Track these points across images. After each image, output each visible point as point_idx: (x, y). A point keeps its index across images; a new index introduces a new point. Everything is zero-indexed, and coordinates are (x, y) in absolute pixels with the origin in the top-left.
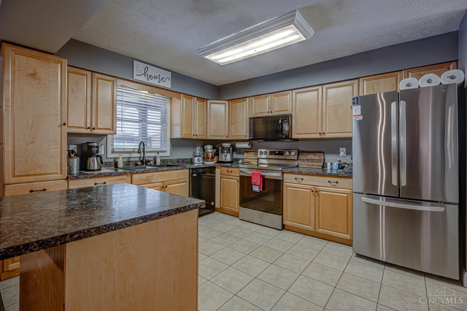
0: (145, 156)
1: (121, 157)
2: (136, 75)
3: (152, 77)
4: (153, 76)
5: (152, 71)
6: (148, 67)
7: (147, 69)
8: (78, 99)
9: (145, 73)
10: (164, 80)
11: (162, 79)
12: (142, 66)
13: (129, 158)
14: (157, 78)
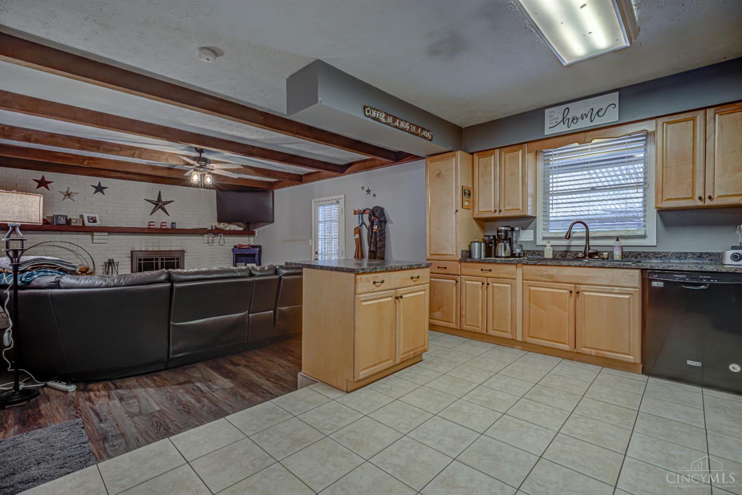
0: (590, 244)
1: (549, 245)
2: (550, 128)
3: (577, 119)
4: (579, 116)
5: (576, 110)
6: (568, 107)
7: (567, 110)
8: (487, 182)
9: (564, 118)
10: (601, 114)
11: (598, 113)
12: (558, 112)
13: (569, 246)
14: (586, 117)
